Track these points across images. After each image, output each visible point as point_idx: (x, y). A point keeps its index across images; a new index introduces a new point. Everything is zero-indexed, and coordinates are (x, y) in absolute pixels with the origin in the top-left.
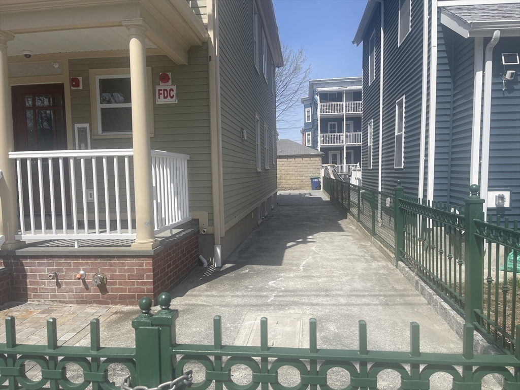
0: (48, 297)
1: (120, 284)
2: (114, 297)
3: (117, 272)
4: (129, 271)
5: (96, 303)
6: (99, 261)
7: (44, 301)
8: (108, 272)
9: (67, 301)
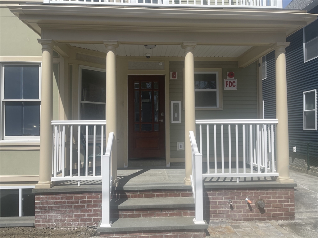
0: (224, 216)
1: (273, 206)
2: (270, 215)
3: (272, 198)
4: (279, 197)
5: (257, 220)
6: (259, 191)
7: (222, 219)
8: (266, 199)
9: (238, 219)
